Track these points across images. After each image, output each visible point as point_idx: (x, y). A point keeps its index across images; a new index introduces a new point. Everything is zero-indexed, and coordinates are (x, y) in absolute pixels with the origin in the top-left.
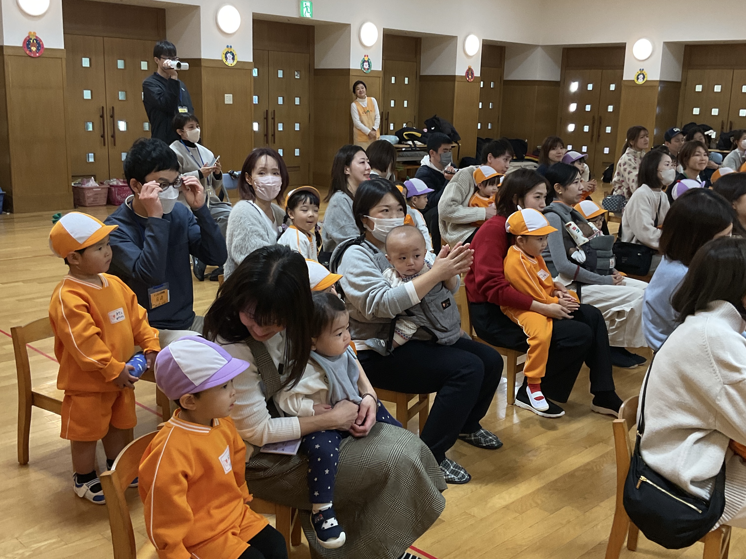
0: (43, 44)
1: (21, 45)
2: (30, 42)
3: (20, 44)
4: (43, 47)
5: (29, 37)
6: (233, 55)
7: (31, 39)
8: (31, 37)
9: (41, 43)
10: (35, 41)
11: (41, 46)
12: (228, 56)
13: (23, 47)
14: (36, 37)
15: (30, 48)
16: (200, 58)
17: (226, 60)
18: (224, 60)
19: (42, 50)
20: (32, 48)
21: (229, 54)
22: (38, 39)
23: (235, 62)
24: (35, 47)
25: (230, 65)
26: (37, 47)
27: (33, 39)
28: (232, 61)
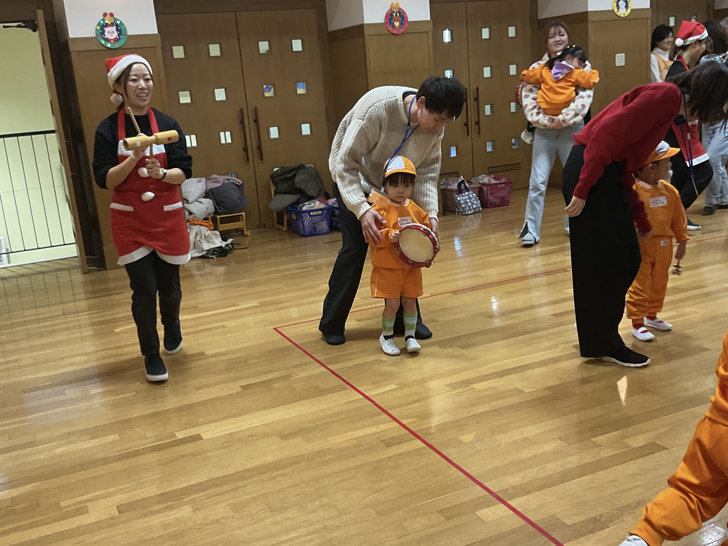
0: (407, 17)
1: (383, 22)
2: (393, 15)
3: (381, 20)
4: (407, 21)
5: (391, 9)
6: (626, 2)
7: (394, 12)
8: (393, 10)
9: (405, 16)
10: (398, 14)
11: (406, 20)
12: (620, 4)
13: (386, 23)
14: (400, 9)
15: (393, 24)
16: (586, 10)
17: (618, 9)
18: (616, 10)
19: (406, 24)
20: (395, 23)
21: (621, 1)
22: (401, 11)
23: (629, 11)
24: (398, 21)
25: (622, 16)
26: (400, 21)
27: (396, 12)
28: (625, 10)
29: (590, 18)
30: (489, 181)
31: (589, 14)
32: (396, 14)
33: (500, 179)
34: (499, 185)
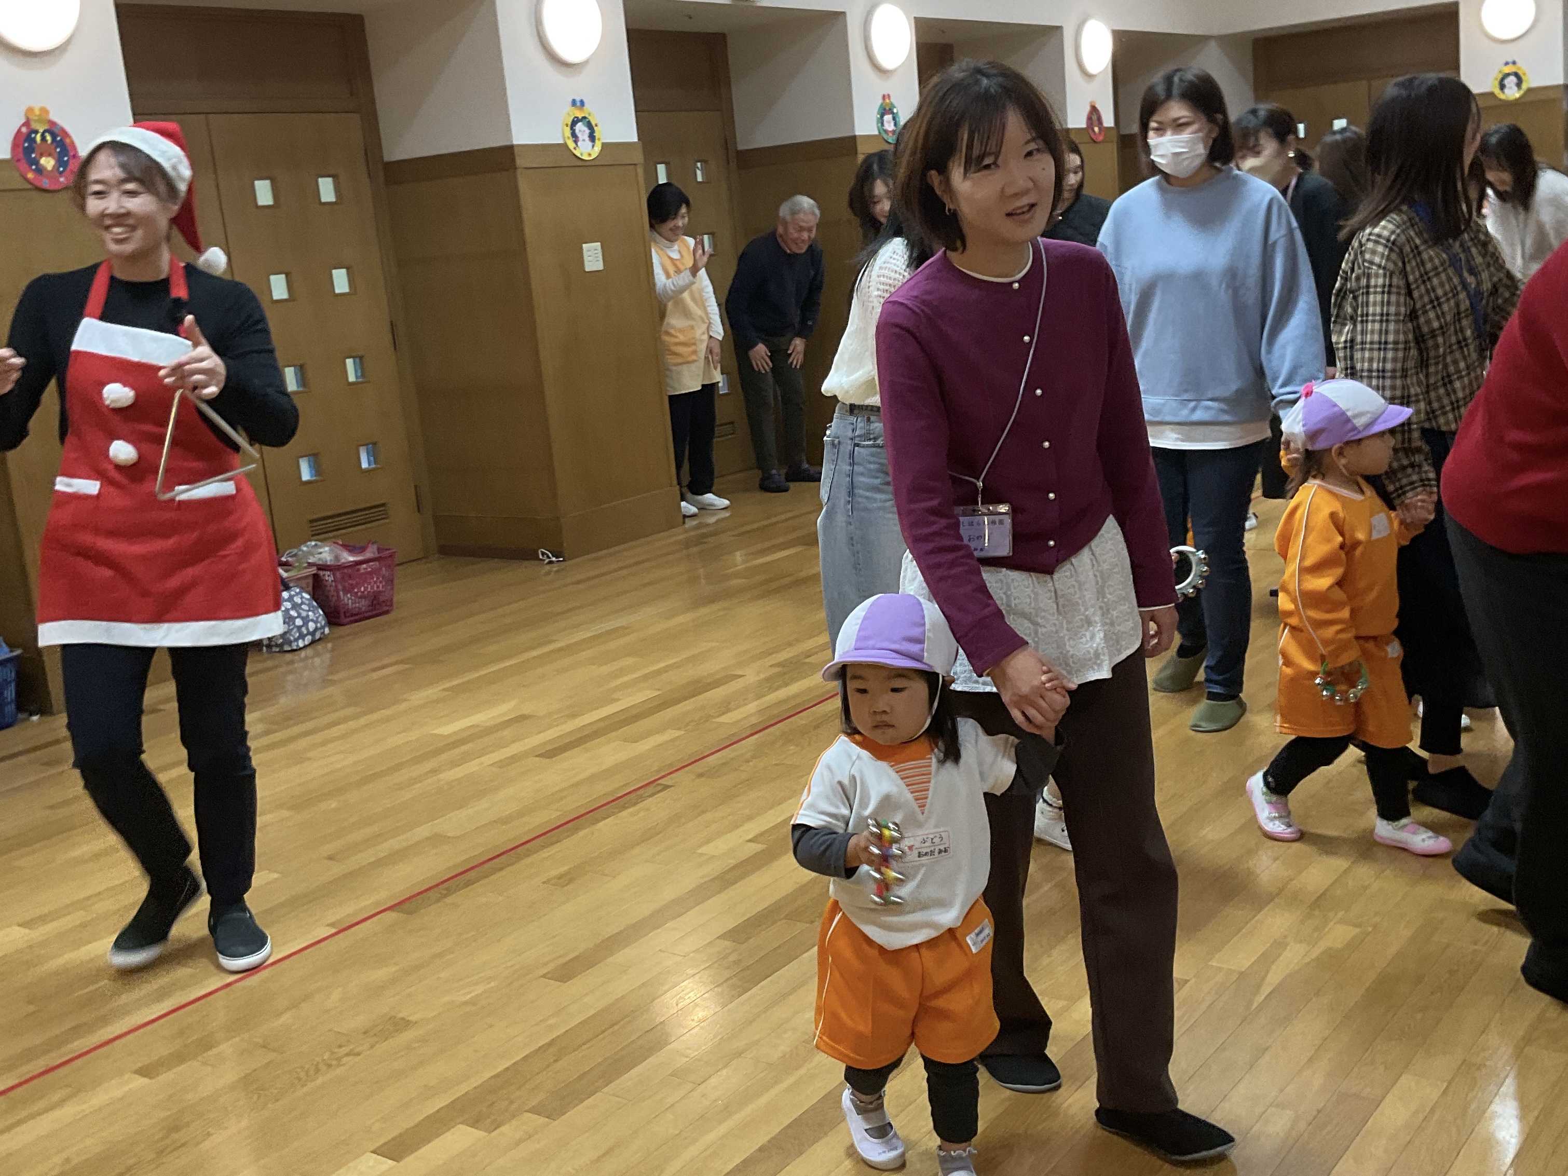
1: (8, 156)
2: (34, 140)
4: (75, 153)
5: (27, 123)
6: (590, 126)
7: (36, 132)
8: (35, 126)
9: (68, 141)
10: (49, 138)
11: (70, 152)
12: (577, 131)
13: (15, 159)
14: (53, 124)
15: (36, 162)
16: (508, 143)
17: (576, 142)
18: (571, 145)
19: (73, 163)
20: (43, 161)
21: (580, 124)
22: (56, 130)
23: (598, 148)
24: (50, 155)
25: (586, 157)
26: (56, 155)
27: (41, 131)
28: (590, 144)
29: (520, 162)
30: (337, 558)
31: (516, 151)
32: (43, 138)
33: (362, 550)
34: (364, 566)
